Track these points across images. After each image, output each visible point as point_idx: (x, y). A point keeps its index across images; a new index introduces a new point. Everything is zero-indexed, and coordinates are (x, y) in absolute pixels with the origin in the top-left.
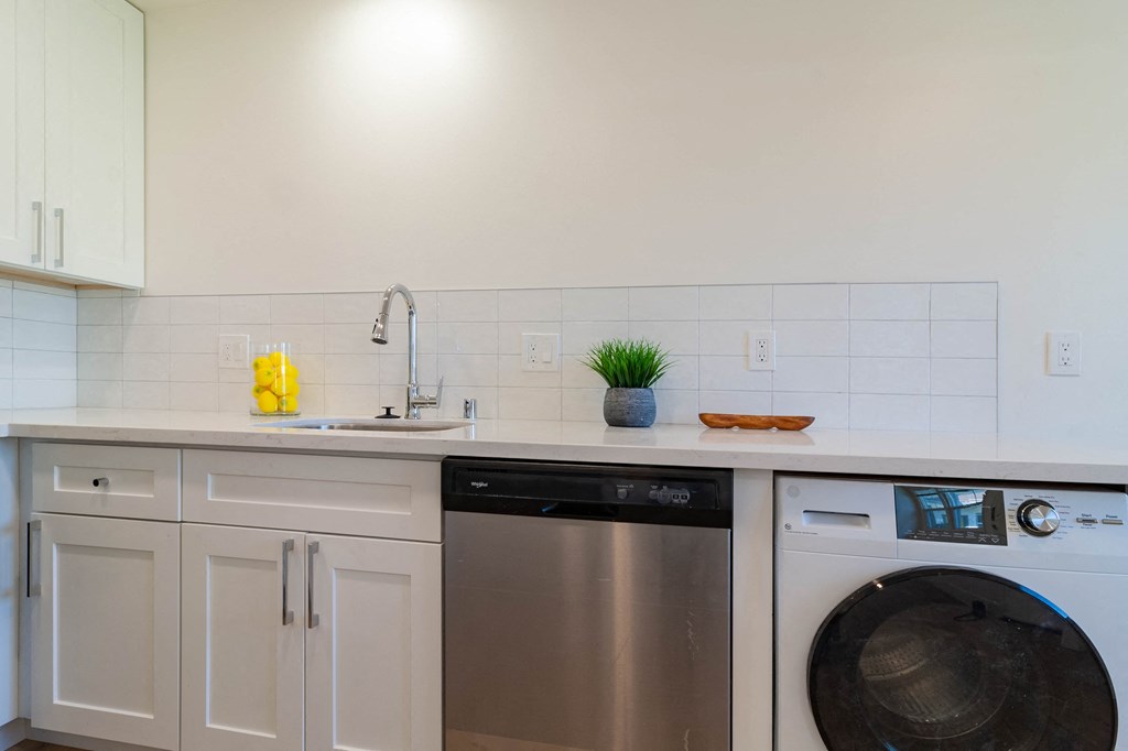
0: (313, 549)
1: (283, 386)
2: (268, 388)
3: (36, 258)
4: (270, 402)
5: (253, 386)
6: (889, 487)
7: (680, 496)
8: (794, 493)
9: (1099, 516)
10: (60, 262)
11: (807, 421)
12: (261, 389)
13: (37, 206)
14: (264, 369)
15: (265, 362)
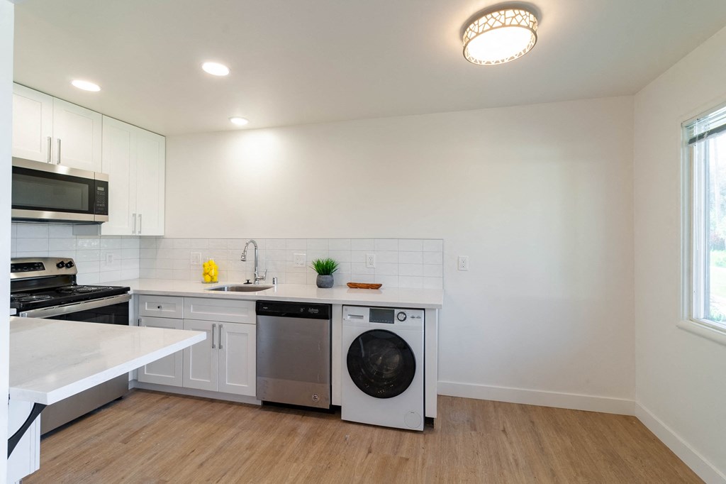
0: (220, 327)
1: (213, 272)
2: (208, 274)
3: (134, 232)
4: (208, 278)
5: (203, 272)
6: (369, 308)
7: (316, 311)
8: (346, 310)
9: (416, 316)
10: (140, 232)
11: (380, 285)
12: (206, 274)
13: (134, 215)
14: (206, 268)
15: (206, 264)
